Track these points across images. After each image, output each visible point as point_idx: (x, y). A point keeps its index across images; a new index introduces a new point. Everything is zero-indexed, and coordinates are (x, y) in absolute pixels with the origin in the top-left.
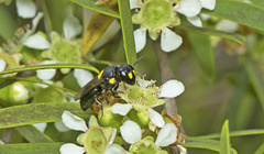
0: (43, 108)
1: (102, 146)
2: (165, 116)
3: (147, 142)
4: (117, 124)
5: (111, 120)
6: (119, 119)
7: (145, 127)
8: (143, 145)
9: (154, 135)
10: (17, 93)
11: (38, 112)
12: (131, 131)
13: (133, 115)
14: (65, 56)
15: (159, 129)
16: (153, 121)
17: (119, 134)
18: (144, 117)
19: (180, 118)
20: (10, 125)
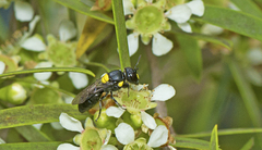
0: (41, 110)
1: (98, 146)
2: (157, 118)
3: (140, 143)
4: (111, 126)
5: (106, 122)
6: (113, 122)
7: (138, 129)
8: (136, 146)
9: (147, 137)
10: (15, 93)
11: (36, 113)
12: (125, 133)
13: (127, 117)
14: (61, 58)
15: (151, 131)
16: (145, 123)
17: (113, 135)
18: (137, 120)
19: (171, 120)
20: (10, 126)
